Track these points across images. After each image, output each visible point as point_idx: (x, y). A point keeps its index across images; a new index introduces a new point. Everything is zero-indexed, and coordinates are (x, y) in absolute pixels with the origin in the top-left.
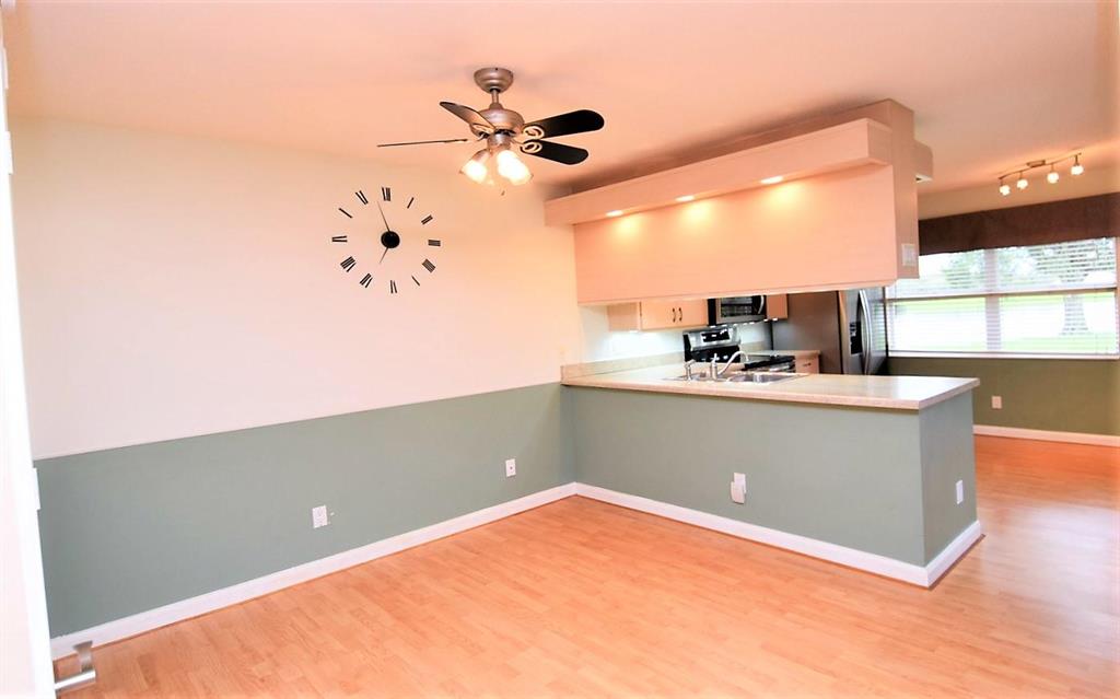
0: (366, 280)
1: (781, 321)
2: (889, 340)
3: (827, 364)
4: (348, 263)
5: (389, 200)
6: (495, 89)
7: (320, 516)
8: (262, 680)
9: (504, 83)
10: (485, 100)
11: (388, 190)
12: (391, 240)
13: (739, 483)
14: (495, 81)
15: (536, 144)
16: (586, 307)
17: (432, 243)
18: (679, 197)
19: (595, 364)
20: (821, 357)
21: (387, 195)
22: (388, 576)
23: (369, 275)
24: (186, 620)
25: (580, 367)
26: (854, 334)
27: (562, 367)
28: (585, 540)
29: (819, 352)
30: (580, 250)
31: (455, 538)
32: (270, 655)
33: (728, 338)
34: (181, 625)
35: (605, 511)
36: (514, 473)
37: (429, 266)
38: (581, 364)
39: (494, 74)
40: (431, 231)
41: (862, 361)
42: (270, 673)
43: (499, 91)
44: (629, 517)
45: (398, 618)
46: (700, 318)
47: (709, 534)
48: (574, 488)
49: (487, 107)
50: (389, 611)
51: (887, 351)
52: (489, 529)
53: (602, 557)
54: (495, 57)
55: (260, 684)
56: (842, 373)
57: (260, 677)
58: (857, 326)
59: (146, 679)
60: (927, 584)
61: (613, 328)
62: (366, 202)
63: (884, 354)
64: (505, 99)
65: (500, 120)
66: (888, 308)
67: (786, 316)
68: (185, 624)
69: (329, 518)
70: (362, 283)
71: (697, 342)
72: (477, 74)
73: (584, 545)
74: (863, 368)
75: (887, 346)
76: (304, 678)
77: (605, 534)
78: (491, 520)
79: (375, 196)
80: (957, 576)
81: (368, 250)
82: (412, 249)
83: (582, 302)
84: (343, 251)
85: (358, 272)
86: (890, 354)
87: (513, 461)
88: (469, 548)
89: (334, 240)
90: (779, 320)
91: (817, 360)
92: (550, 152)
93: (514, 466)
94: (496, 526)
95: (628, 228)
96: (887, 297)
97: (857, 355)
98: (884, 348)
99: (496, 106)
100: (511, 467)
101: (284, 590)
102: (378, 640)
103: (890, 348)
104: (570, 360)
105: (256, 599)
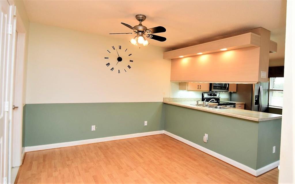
0: (112, 69)
1: (234, 93)
2: (269, 102)
3: (247, 107)
4: (108, 64)
5: (121, 49)
6: (141, 20)
7: (93, 128)
8: (68, 165)
9: (143, 19)
10: (138, 23)
11: (121, 46)
12: (120, 59)
13: (206, 137)
14: (141, 18)
15: (151, 35)
16: (173, 82)
17: (131, 61)
18: (198, 53)
19: (173, 98)
20: (245, 105)
21: (120, 48)
22: (107, 146)
23: (113, 68)
24: (57, 148)
25: (169, 98)
26: (257, 99)
27: (164, 98)
28: (160, 146)
29: (245, 103)
30: (173, 67)
31: (128, 140)
32: (72, 160)
33: (216, 96)
34: (56, 149)
35: (170, 139)
36: (147, 125)
37: (129, 67)
38: (170, 98)
39: (141, 16)
40: (131, 58)
41: (259, 107)
42: (70, 164)
43: (142, 21)
44: (175, 142)
45: (105, 157)
46: (207, 89)
47: (195, 150)
48: (163, 132)
49: (138, 25)
50: (104, 154)
51: (268, 105)
52: (137, 139)
53: (164, 151)
54: (141, 12)
55: (67, 166)
56: (251, 110)
57: (68, 164)
58: (258, 97)
59: (43, 160)
60: (256, 176)
61: (180, 89)
62: (114, 49)
63: (267, 106)
64: (143, 23)
65: (141, 28)
66: (270, 92)
67: (236, 91)
68: (57, 149)
69: (96, 129)
70: (111, 70)
71: (206, 96)
72: (136, 16)
73: (160, 147)
74: (259, 109)
75: (268, 104)
76: (77, 166)
77: (167, 145)
78: (138, 137)
79: (117, 48)
80: (267, 175)
81: (114, 61)
82: (125, 62)
83: (172, 81)
84: (107, 61)
85: (110, 67)
86: (269, 107)
87: (147, 121)
88: (130, 143)
89: (105, 58)
90: (233, 92)
91: (244, 106)
92: (155, 38)
93: (147, 123)
94: (139, 138)
95: (185, 61)
96: (270, 89)
97: (257, 105)
98: (267, 105)
99: (141, 25)
100: (146, 123)
101: (82, 145)
102: (98, 161)
103: (269, 105)
104: (166, 96)
105: (75, 146)
